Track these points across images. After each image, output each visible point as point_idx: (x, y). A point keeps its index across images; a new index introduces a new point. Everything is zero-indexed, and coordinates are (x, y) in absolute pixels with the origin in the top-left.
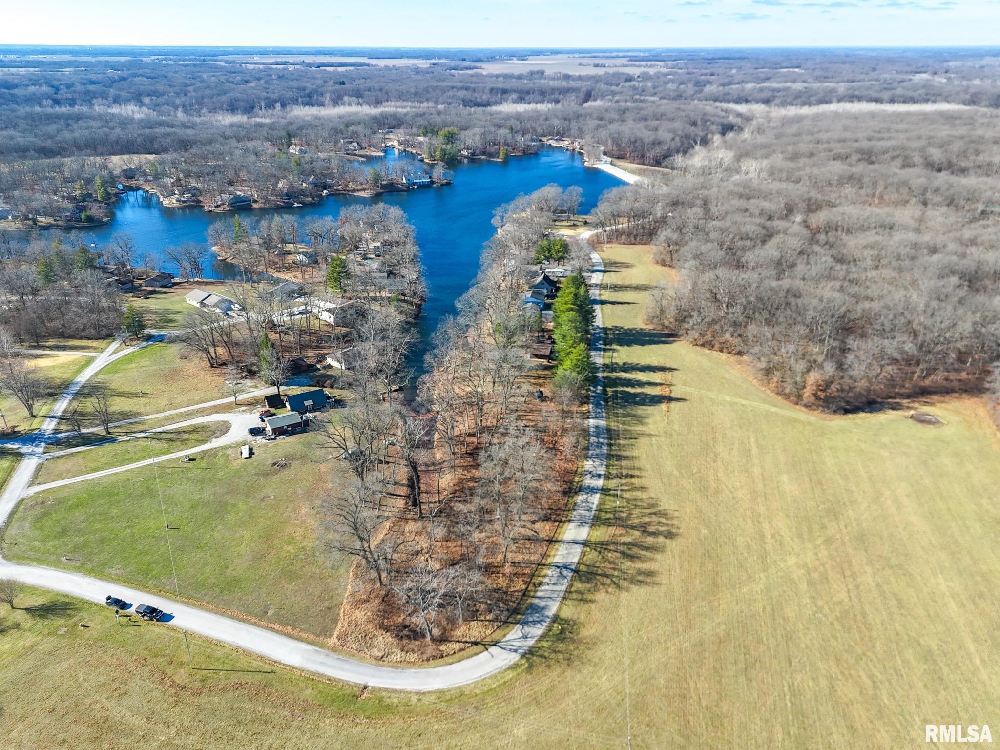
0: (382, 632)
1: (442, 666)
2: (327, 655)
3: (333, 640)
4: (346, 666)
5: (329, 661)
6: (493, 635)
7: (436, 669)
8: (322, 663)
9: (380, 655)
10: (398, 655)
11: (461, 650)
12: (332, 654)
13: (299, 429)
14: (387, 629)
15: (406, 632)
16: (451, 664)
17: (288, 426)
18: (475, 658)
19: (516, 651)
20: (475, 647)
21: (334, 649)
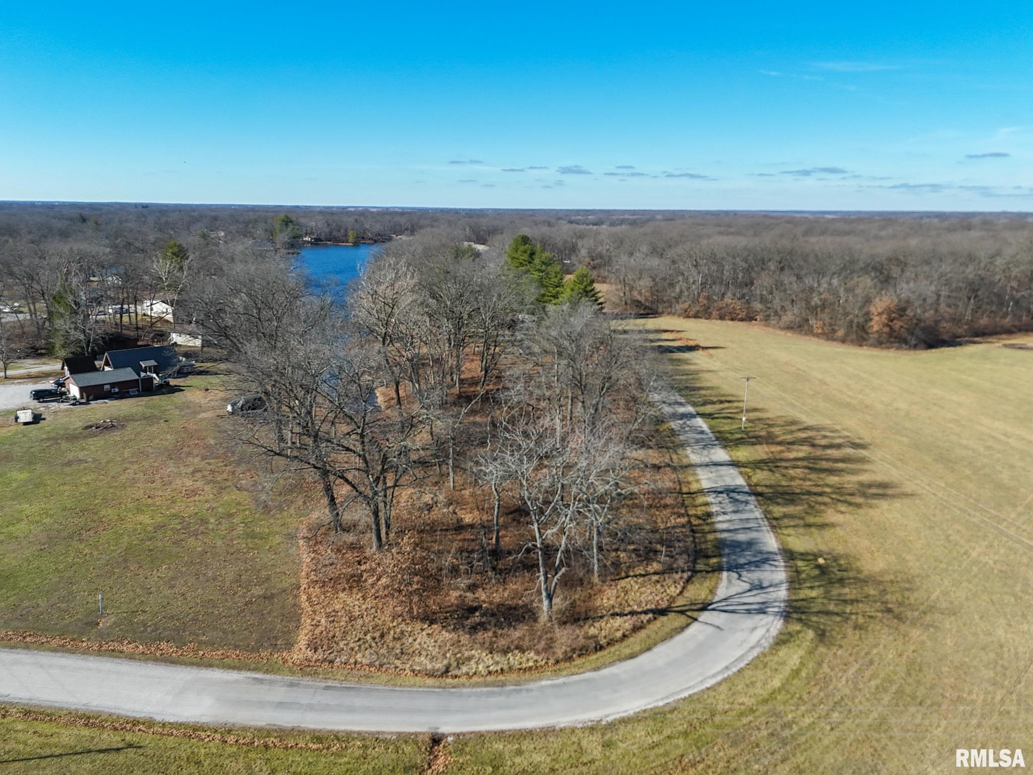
0: (418, 625)
1: (611, 664)
2: (291, 685)
3: (300, 651)
4: (359, 701)
5: (303, 696)
6: (686, 594)
7: (605, 672)
8: (281, 705)
9: (440, 665)
10: (483, 661)
11: (636, 629)
12: (306, 681)
13: (132, 391)
14: (429, 618)
15: (477, 618)
16: (632, 656)
17: (113, 385)
18: (679, 638)
19: (762, 611)
20: (664, 619)
21: (306, 669)
